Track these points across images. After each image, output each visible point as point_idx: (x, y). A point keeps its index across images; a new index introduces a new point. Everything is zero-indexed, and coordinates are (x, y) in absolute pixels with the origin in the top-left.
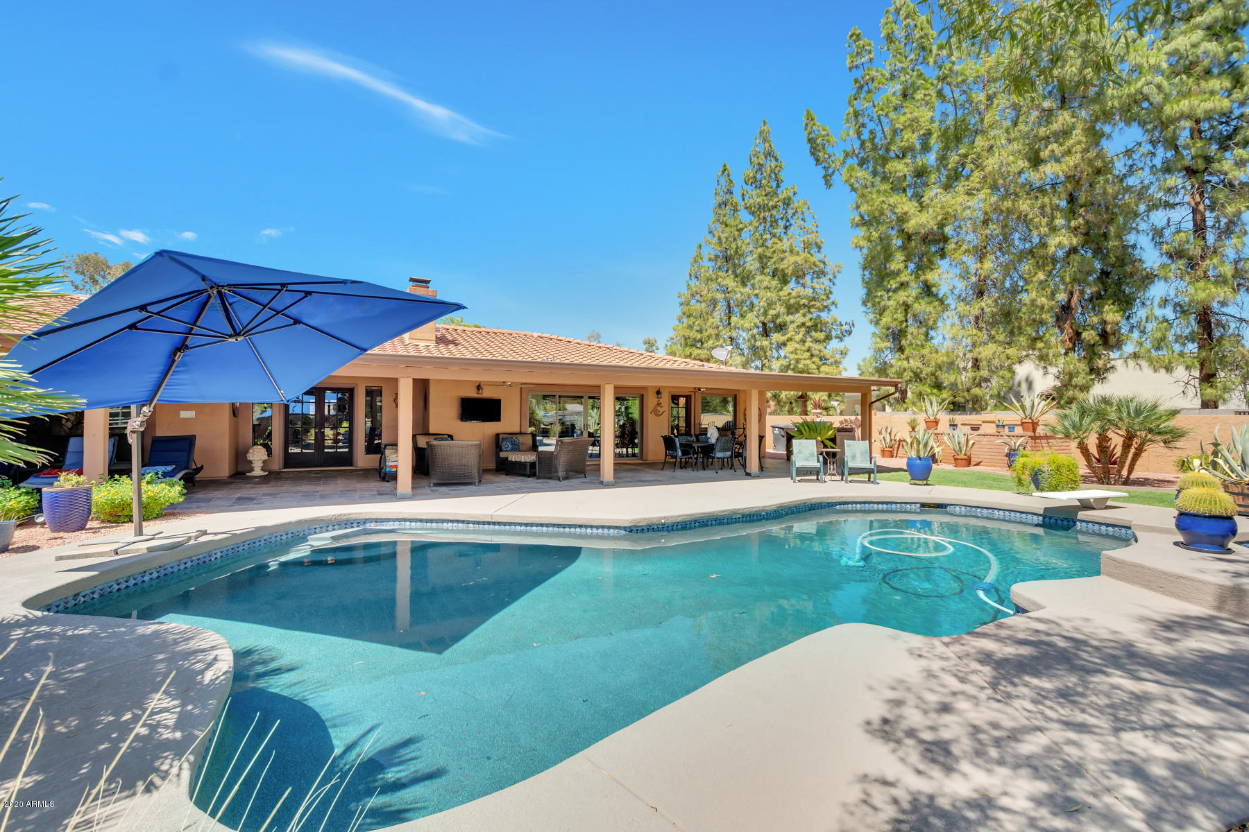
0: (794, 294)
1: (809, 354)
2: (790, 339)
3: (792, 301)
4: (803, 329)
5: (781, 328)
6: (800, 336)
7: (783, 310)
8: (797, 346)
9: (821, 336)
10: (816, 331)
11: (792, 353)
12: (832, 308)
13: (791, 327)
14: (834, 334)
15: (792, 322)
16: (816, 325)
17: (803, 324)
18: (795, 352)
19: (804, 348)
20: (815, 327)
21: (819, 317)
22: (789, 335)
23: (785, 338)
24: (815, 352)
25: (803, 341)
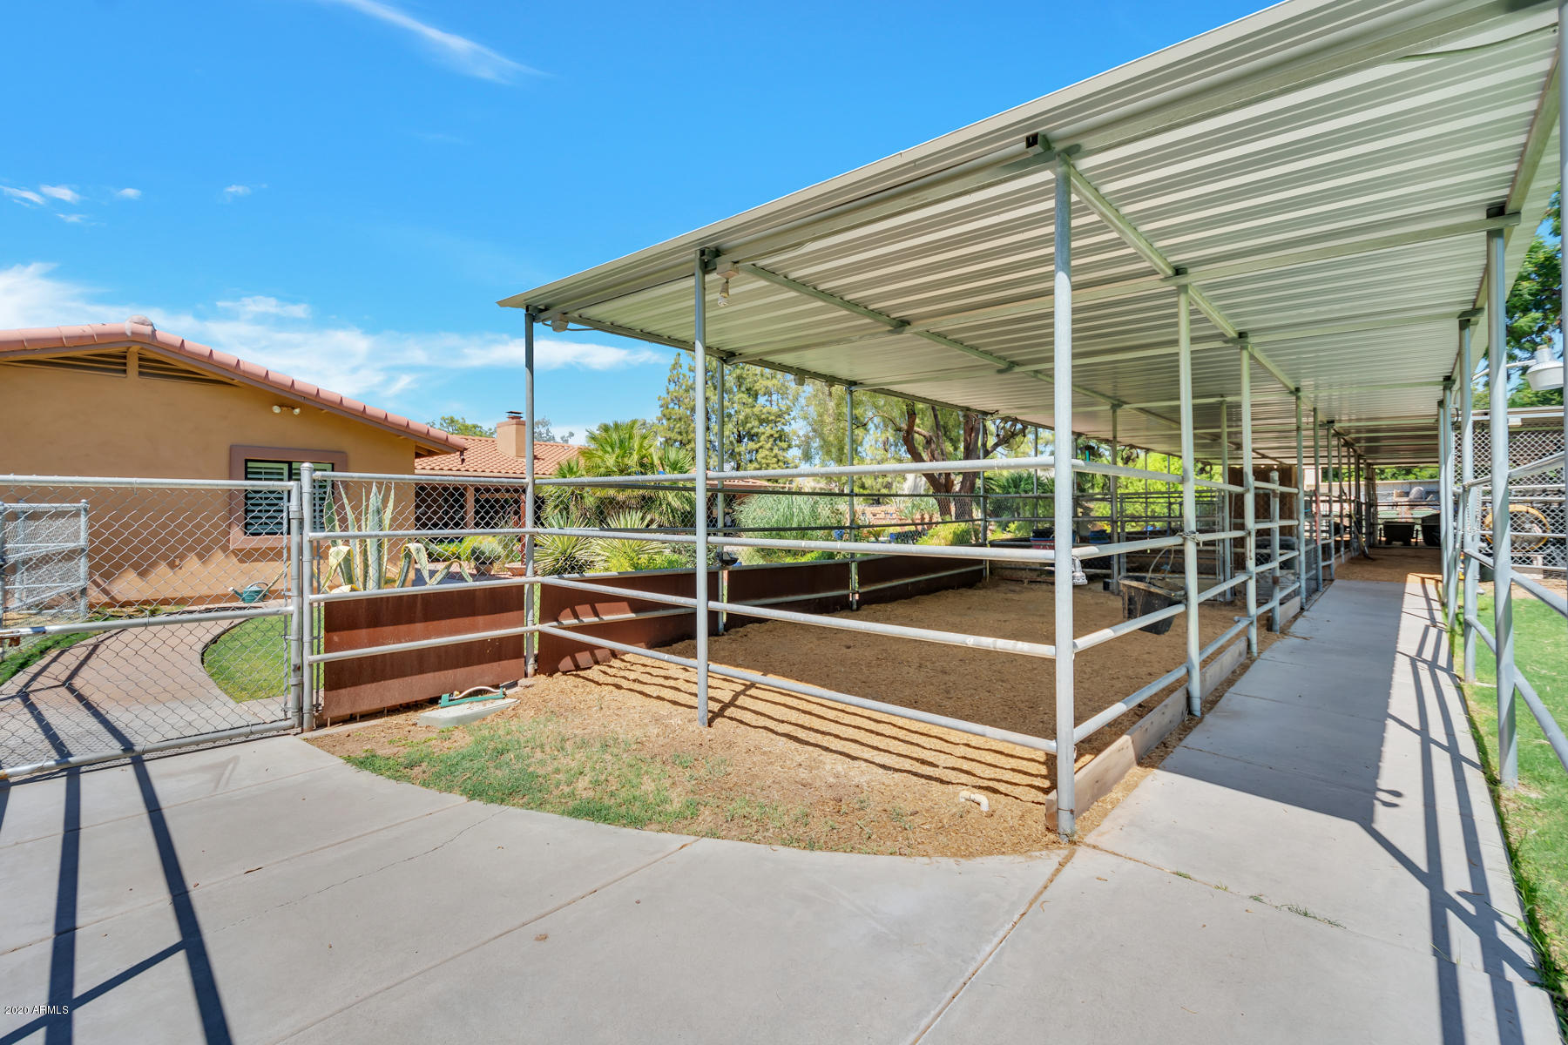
0: (765, 410)
1: (776, 459)
2: (761, 447)
3: (763, 416)
4: (771, 440)
5: (752, 437)
6: (769, 445)
7: (757, 423)
8: (767, 453)
9: (784, 445)
10: (781, 441)
11: (763, 458)
12: (792, 422)
13: (762, 438)
14: (793, 443)
15: (763, 433)
16: (780, 437)
17: (772, 436)
18: (765, 457)
19: (772, 455)
20: (780, 438)
21: (783, 430)
22: (760, 444)
23: (757, 446)
24: (781, 458)
25: (772, 449)
